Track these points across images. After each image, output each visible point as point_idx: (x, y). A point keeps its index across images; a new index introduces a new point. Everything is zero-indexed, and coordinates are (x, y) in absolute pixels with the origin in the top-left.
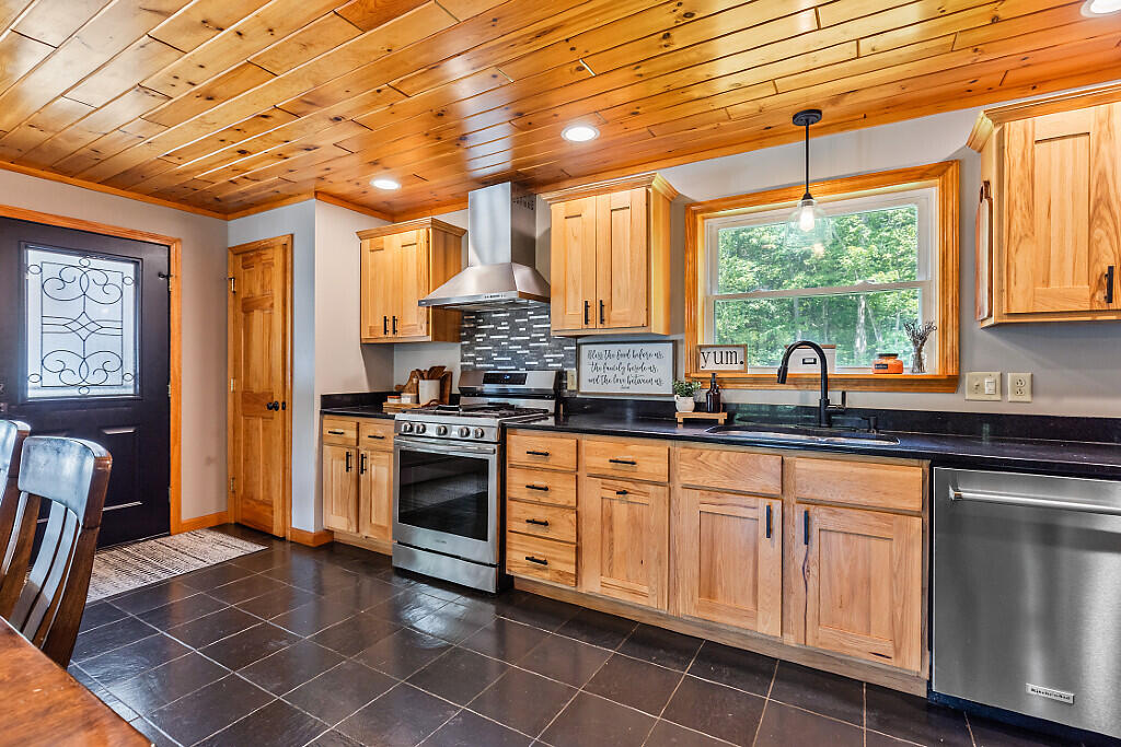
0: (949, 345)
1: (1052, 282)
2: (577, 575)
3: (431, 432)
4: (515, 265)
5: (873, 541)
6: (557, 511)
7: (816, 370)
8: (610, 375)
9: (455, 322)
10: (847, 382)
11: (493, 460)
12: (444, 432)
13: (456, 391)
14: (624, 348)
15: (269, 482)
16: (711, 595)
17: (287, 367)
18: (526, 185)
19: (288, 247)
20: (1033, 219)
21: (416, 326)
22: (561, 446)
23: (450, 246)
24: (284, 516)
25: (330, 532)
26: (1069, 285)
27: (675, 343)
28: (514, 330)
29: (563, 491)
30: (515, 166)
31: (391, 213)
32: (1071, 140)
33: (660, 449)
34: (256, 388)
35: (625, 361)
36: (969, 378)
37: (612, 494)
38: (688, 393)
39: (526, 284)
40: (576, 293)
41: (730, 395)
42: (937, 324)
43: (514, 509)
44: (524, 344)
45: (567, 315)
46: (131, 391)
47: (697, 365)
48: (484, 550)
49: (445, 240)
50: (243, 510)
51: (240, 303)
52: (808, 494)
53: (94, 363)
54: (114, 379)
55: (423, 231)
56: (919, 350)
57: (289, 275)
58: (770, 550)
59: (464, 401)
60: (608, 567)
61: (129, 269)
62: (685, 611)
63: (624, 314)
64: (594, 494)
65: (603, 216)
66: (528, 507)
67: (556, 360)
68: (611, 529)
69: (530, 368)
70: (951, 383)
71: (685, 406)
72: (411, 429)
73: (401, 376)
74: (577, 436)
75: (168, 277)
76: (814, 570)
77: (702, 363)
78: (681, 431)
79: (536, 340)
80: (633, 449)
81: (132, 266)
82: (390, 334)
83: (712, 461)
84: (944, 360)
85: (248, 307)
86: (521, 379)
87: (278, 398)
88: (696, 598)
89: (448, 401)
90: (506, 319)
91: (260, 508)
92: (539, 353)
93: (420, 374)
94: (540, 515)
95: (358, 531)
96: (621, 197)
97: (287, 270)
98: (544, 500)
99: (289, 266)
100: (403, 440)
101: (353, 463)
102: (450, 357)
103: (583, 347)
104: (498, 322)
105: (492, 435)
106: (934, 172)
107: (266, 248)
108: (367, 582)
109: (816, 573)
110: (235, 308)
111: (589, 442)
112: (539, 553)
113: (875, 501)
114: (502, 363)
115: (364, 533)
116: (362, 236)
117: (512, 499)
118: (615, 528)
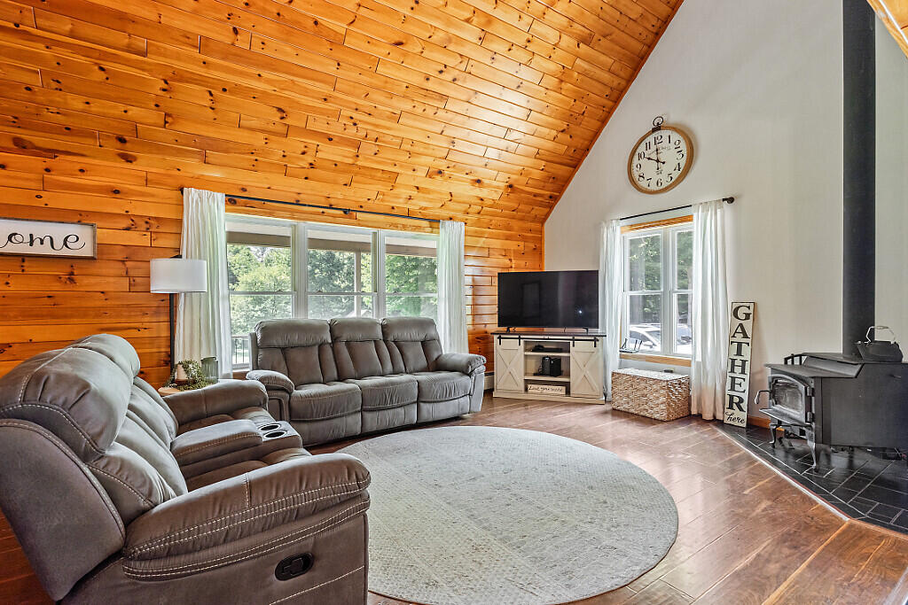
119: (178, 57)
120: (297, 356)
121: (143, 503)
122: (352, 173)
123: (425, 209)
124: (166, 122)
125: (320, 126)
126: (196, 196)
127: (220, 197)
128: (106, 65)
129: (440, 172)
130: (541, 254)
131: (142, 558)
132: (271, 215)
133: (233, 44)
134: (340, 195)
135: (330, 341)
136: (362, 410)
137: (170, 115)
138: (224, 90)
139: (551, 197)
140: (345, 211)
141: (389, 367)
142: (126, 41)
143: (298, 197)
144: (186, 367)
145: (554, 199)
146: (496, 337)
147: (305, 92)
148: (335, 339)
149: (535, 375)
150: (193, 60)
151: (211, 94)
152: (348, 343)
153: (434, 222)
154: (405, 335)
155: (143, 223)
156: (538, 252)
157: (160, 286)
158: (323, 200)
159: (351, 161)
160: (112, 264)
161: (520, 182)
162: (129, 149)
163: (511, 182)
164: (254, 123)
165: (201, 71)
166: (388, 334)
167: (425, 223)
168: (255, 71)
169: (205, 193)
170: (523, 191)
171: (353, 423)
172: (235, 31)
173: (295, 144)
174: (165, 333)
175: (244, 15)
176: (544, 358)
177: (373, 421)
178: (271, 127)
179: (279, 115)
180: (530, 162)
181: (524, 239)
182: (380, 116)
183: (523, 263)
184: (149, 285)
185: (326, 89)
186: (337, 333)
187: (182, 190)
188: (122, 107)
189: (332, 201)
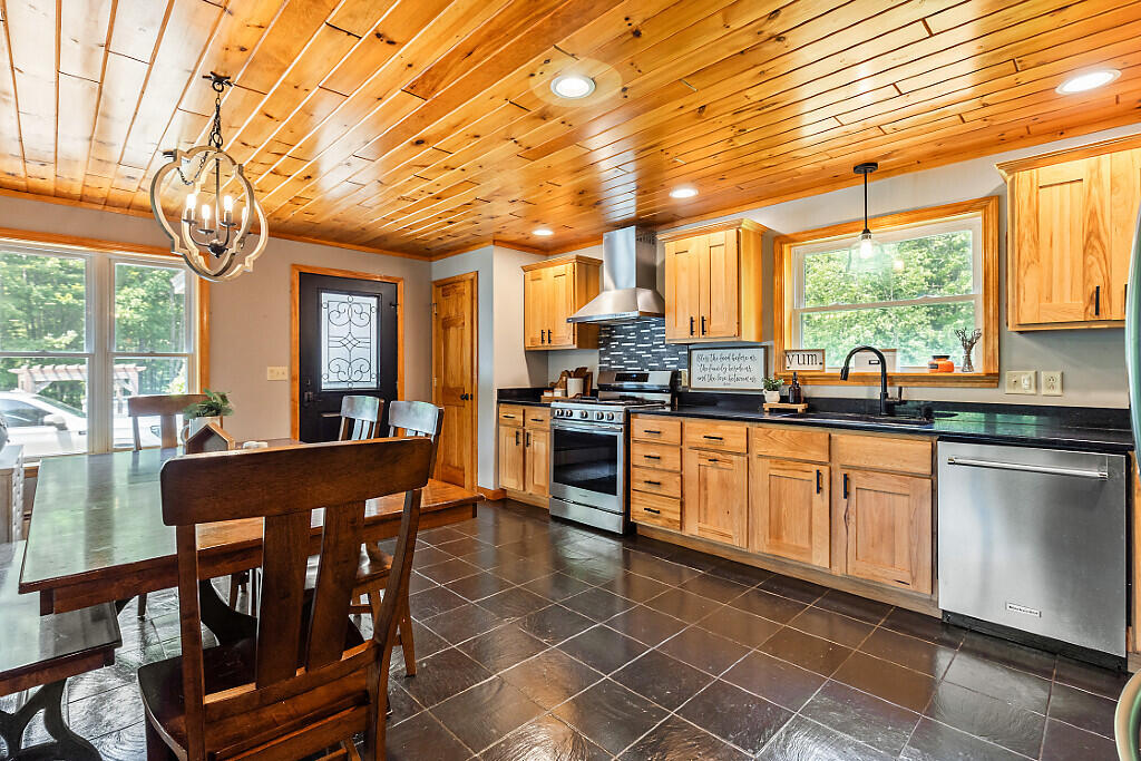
0: (991, 348)
1: (1054, 298)
2: (681, 522)
3: (576, 415)
4: (640, 290)
5: (896, 497)
6: (667, 474)
7: (878, 369)
8: (715, 374)
9: (594, 335)
10: (905, 378)
11: (620, 437)
12: (585, 416)
13: (595, 387)
14: (726, 353)
15: (461, 454)
16: (778, 537)
17: (474, 369)
18: (648, 226)
19: (474, 281)
20: (1038, 249)
21: (565, 337)
22: (669, 427)
23: (589, 274)
24: (472, 478)
25: (504, 491)
26: (1068, 301)
27: (766, 348)
28: (640, 339)
29: (671, 460)
30: (638, 215)
31: (545, 250)
32: (1069, 185)
33: (741, 428)
34: (452, 384)
35: (726, 362)
36: (1007, 376)
37: (704, 462)
38: (775, 388)
39: (647, 305)
40: (684, 311)
41: (810, 391)
42: (982, 331)
43: (636, 474)
44: (648, 350)
45: (676, 329)
46: (375, 386)
47: (784, 365)
48: (614, 502)
49: (587, 269)
50: (443, 474)
51: (441, 321)
52: (848, 462)
53: (355, 366)
54: (366, 377)
55: (570, 265)
56: (969, 353)
57: (475, 301)
58: (821, 502)
59: (601, 394)
60: (703, 515)
61: (374, 301)
62: (759, 548)
63: (721, 327)
64: (693, 461)
65: (704, 251)
66: (646, 472)
67: (672, 362)
68: (706, 489)
69: (652, 369)
70: (993, 379)
71: (772, 398)
72: (562, 414)
73: (554, 376)
74: (681, 419)
75: (396, 305)
76: (853, 519)
77: (788, 364)
78: (767, 416)
79: (657, 346)
80: (723, 428)
81: (375, 299)
82: (546, 343)
83: (778, 438)
84: (987, 361)
85: (447, 324)
86: (644, 378)
87: (468, 391)
88: (767, 540)
89: (588, 394)
90: (634, 330)
91: (454, 472)
92: (659, 357)
93: (569, 374)
94: (655, 477)
95: (524, 490)
96: (718, 237)
97: (474, 298)
98: (657, 466)
99: (475, 295)
100: (557, 422)
101: (521, 440)
102: (591, 361)
103: (694, 352)
104: (627, 333)
105: (620, 418)
106: (978, 205)
107: (459, 282)
108: (530, 526)
109: (854, 521)
110: (437, 325)
111: (691, 423)
112: (654, 505)
113: (897, 467)
114: (631, 365)
115: (529, 491)
116: (525, 269)
117: (635, 466)
118: (709, 487)
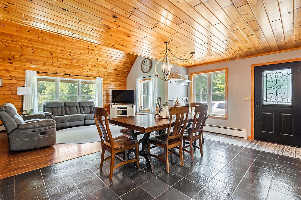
46: (290, 104)
53: (279, 96)
61: (289, 70)
119: (24, 42)
120: (55, 110)
121: (20, 123)
122: (71, 66)
123: (92, 74)
124: (21, 55)
125: (61, 56)
126: (29, 72)
127: (35, 72)
128: (6, 44)
129: (95, 66)
130: (126, 85)
131: (20, 129)
132: (49, 76)
133: (38, 40)
134: (68, 71)
135: (64, 106)
136: (70, 121)
137: (22, 54)
138: (36, 49)
139: (127, 71)
140: (70, 75)
141: (80, 112)
142: (12, 39)
143: (56, 72)
144: (26, 111)
145: (128, 72)
146: (110, 106)
147: (57, 49)
148: (65, 106)
149: (120, 115)
150: (28, 43)
151: (33, 50)
152: (69, 107)
153: (94, 77)
154: (85, 105)
155: (15, 78)
156: (125, 85)
157: (19, 93)
158: (63, 72)
159: (70, 63)
160: (7, 88)
161: (118, 68)
162: (11, 61)
163: (115, 68)
164: (44, 56)
165: (30, 45)
166: (80, 105)
167: (92, 78)
168: (44, 45)
169: (31, 71)
170: (119, 70)
171: (68, 124)
172: (39, 37)
173: (55, 60)
174: (20, 104)
175: (41, 34)
176: (122, 111)
177: (73, 123)
178: (48, 56)
179: (51, 54)
180: (119, 64)
181: (121, 82)
182: (77, 54)
183: (120, 87)
184: (17, 93)
185: (62, 49)
186: (66, 104)
187: (25, 70)
188: (10, 52)
189: (66, 73)
